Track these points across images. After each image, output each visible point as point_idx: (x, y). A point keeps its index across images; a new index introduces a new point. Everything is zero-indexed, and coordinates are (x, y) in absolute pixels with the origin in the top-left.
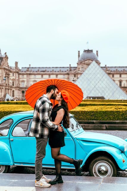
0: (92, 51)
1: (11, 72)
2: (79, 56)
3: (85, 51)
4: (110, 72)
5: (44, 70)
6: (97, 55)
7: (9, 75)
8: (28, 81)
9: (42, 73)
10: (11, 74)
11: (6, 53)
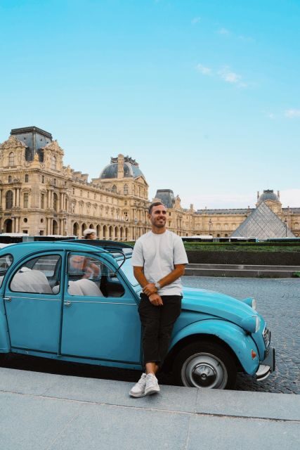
0: (272, 191)
1: (184, 214)
2: (258, 197)
3: (265, 191)
4: (292, 214)
5: (220, 212)
6: (279, 196)
7: (181, 217)
8: (203, 224)
9: (218, 215)
10: (184, 217)
11: (178, 196)
